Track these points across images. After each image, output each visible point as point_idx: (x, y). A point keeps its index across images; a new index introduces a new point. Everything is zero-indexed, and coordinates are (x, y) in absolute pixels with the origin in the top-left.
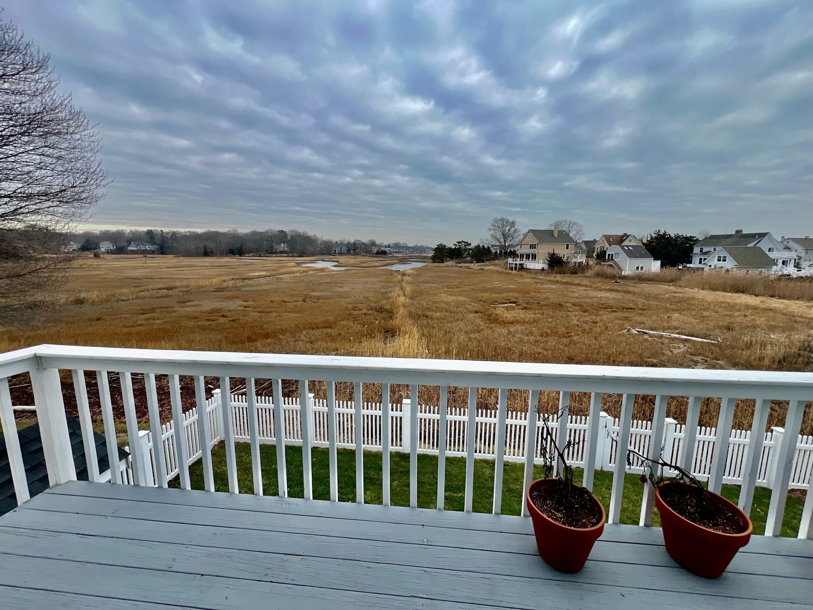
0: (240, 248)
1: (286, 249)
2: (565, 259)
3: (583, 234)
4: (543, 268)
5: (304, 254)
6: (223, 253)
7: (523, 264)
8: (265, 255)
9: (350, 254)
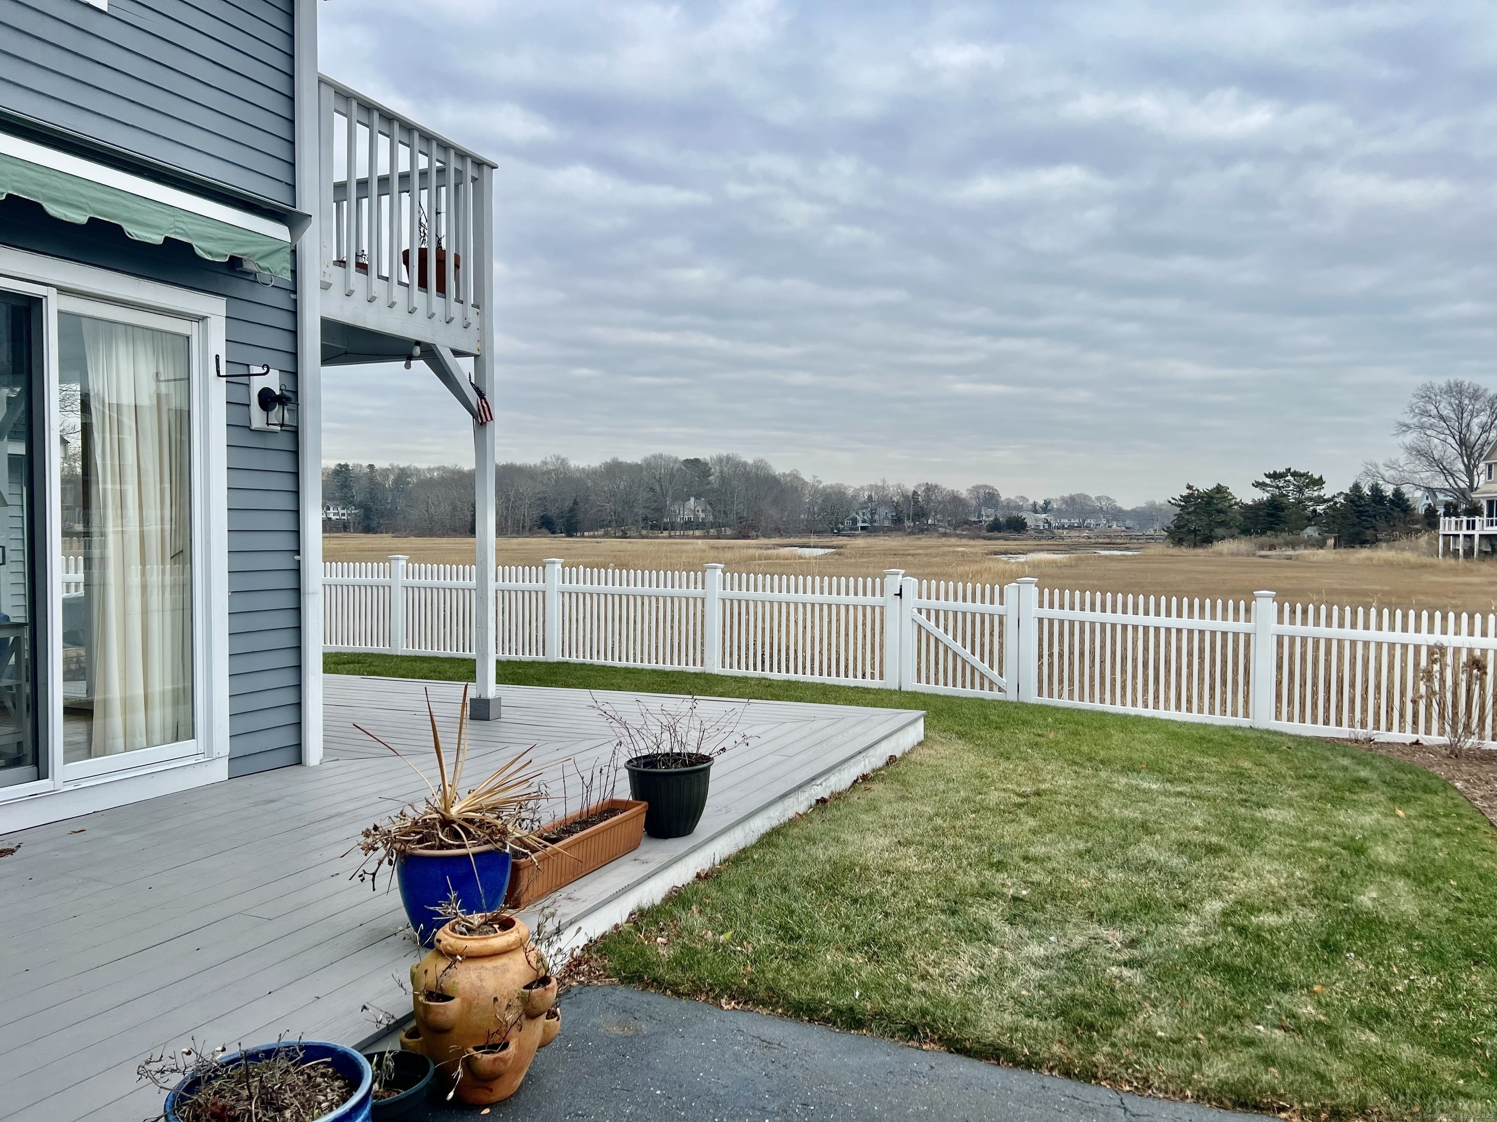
0: (572, 510)
1: (702, 515)
5: (754, 528)
6: (523, 528)
8: (640, 533)
9: (900, 530)
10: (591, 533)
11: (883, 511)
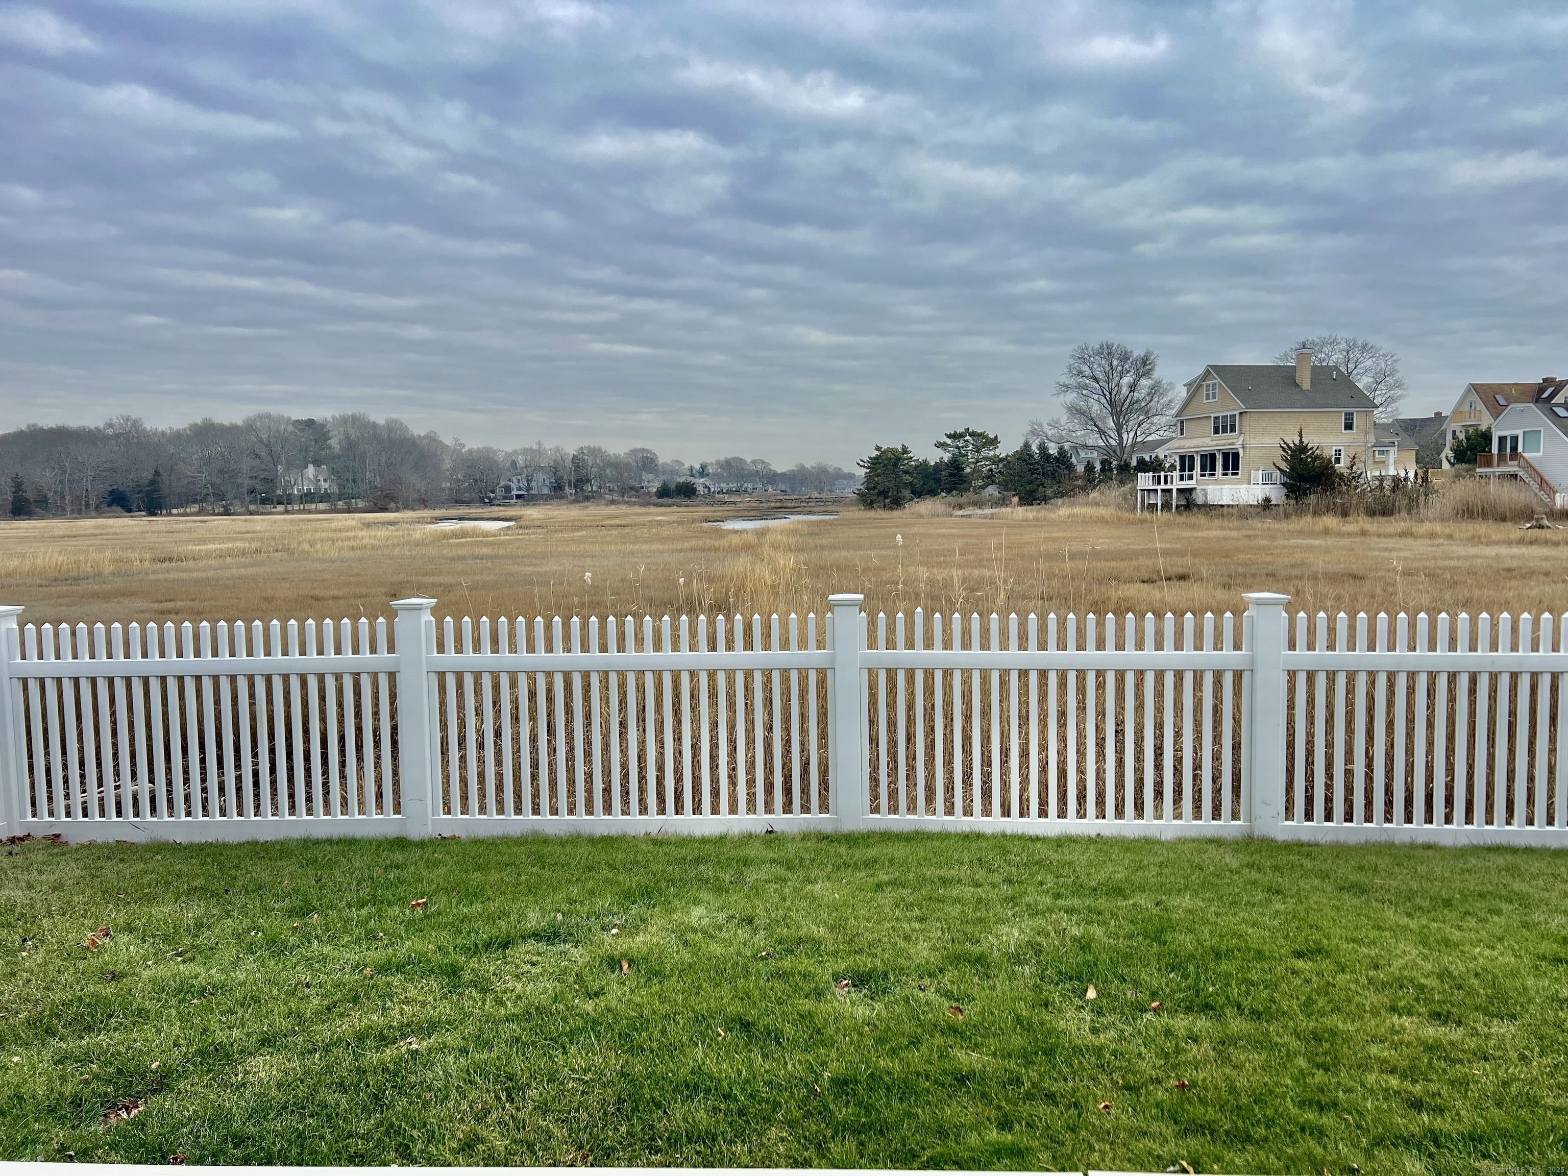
0: (152, 483)
1: (324, 485)
2: (1342, 467)
3: (1399, 385)
4: (1267, 500)
5: (393, 499)
6: (87, 505)
7: (1190, 490)
8: (247, 508)
9: (561, 498)
10: (182, 510)
11: (540, 477)
